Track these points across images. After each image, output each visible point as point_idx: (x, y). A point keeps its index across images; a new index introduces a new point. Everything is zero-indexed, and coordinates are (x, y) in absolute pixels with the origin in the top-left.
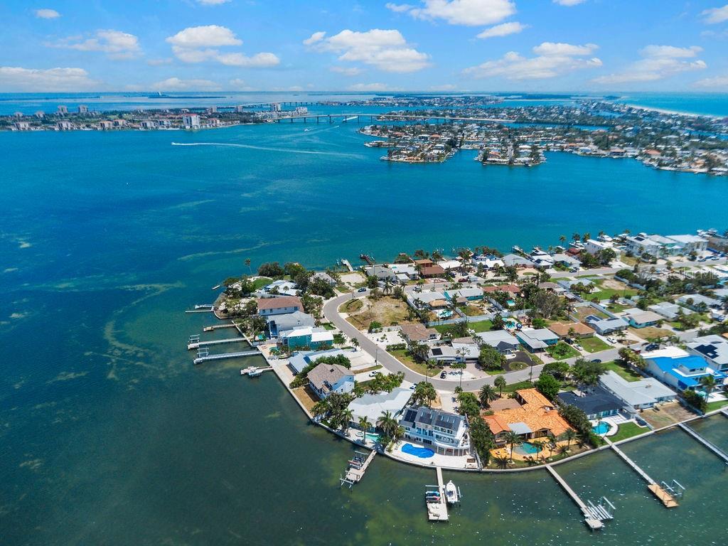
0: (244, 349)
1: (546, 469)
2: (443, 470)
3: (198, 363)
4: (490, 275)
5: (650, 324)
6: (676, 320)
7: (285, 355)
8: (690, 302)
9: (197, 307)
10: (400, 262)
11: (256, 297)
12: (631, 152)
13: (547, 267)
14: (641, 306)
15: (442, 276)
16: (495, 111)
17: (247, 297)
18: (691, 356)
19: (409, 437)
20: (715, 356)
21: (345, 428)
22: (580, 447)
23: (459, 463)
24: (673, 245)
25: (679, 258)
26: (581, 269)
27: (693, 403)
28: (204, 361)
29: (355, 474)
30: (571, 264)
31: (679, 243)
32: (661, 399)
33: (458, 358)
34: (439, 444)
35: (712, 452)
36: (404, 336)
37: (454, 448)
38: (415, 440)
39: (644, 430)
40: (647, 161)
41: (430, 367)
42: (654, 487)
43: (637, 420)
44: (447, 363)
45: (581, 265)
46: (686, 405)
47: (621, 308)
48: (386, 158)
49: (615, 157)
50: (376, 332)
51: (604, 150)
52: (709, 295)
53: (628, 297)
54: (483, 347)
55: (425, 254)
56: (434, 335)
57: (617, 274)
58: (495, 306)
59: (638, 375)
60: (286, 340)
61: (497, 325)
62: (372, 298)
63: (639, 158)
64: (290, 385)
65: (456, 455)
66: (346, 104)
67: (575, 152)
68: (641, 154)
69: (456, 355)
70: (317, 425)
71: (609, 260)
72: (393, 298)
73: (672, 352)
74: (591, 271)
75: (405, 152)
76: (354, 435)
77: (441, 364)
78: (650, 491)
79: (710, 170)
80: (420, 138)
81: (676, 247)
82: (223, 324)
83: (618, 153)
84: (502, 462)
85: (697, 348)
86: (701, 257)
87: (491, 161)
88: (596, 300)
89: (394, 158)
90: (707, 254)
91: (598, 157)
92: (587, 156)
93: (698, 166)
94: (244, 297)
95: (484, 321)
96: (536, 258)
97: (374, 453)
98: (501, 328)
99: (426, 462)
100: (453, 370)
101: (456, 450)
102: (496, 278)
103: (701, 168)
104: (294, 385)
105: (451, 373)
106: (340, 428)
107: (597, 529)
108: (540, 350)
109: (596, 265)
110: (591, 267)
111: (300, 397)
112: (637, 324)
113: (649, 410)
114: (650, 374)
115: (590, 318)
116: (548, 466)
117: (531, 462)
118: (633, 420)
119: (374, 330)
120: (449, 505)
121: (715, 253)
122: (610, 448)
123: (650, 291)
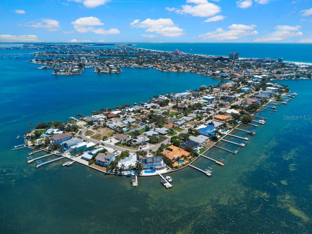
0: (55, 158)
1: (188, 165)
2: (161, 174)
3: (39, 167)
4: (133, 114)
5: (190, 121)
6: (197, 118)
7: (77, 155)
8: (198, 112)
9: (16, 147)
10: (96, 115)
11: (43, 137)
12: (150, 66)
13: (150, 108)
14: (186, 116)
15: (116, 117)
16: (88, 51)
17: (39, 138)
18: (208, 127)
19: (145, 169)
20: (214, 125)
21: (120, 172)
22: (194, 158)
23: (165, 171)
24: (184, 96)
25: (186, 100)
26: (161, 108)
27: (214, 139)
28: (42, 165)
29: (135, 184)
30: (157, 106)
31: (185, 95)
32: (206, 140)
33: (143, 142)
34: (156, 167)
35: (224, 150)
36: (118, 139)
37: (161, 167)
38: (147, 169)
39: (206, 149)
40: (157, 69)
41: (135, 147)
42: (217, 162)
43: (203, 147)
44: (140, 144)
45: (160, 106)
46: (212, 140)
47: (180, 117)
48: (54, 74)
49: (146, 68)
50: (106, 140)
51: (141, 65)
52: (201, 109)
53: (180, 114)
54: (149, 137)
55: (104, 110)
56: (129, 137)
57: (173, 107)
58: (141, 124)
59: (196, 135)
60: (75, 149)
61: (147, 129)
62: (95, 129)
63: (154, 68)
64: (89, 164)
65: (162, 169)
66: (10, 49)
67: (131, 67)
68: (154, 66)
69: (142, 141)
70: (109, 174)
71: (168, 103)
72: (103, 127)
73: (203, 126)
74: (164, 108)
75: (62, 70)
76: (126, 173)
77: (138, 145)
78: (217, 163)
79: (178, 71)
80: (63, 64)
81: (185, 96)
82: (36, 151)
83: (146, 66)
84: (176, 167)
85: (208, 124)
86: (192, 99)
87: (102, 72)
88: (172, 116)
89: (58, 73)
90: (193, 98)
91: (140, 68)
92: (136, 68)
93: (174, 69)
94: (37, 138)
95: (141, 129)
96: (145, 106)
97: (136, 177)
98: (149, 130)
99: (154, 174)
100: (143, 146)
101: (162, 168)
102: (135, 115)
103: (175, 70)
104: (90, 164)
105: (143, 147)
106: (119, 172)
107: (210, 176)
108: (165, 134)
109: (164, 106)
110: (163, 106)
111: (95, 167)
112: (187, 121)
113: (204, 144)
114: (200, 134)
115: (174, 122)
116: (189, 165)
117: (184, 165)
118: (202, 147)
119: (105, 139)
120: (170, 183)
121: (195, 97)
122: (201, 156)
123: (186, 111)
